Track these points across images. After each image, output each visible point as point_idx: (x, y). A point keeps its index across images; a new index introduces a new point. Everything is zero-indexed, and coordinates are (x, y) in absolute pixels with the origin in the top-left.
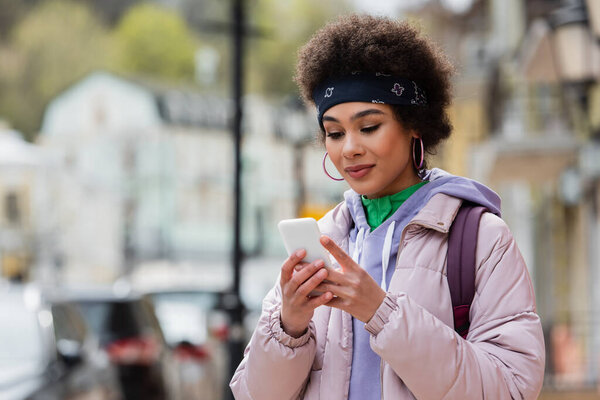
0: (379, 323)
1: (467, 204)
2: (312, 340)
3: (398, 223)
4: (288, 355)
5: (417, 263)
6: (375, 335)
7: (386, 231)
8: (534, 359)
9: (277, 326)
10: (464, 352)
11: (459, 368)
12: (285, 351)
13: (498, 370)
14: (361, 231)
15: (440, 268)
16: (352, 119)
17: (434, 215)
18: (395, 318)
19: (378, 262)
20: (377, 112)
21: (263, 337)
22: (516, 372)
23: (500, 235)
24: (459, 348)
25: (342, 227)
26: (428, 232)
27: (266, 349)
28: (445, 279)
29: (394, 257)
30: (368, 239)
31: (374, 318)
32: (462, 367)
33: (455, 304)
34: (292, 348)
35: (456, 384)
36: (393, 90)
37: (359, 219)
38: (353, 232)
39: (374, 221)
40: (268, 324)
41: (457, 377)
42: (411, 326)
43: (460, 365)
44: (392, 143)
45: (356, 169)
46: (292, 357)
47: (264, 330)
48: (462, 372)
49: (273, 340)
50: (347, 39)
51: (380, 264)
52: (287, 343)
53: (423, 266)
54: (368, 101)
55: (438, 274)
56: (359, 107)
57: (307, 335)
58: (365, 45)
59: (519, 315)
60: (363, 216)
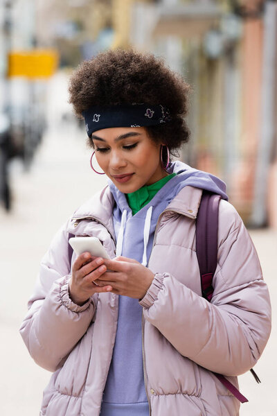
0: (150, 300)
1: (207, 194)
2: (92, 305)
3: (154, 208)
4: (75, 318)
5: (172, 243)
6: (148, 308)
7: (146, 215)
8: (265, 317)
9: (66, 296)
10: (214, 317)
11: (211, 330)
12: (72, 315)
13: (239, 328)
14: (124, 213)
15: (190, 246)
16: (116, 140)
17: (185, 204)
18: (162, 296)
19: (140, 239)
20: (135, 134)
21: (54, 304)
22: (252, 328)
23: (234, 221)
24: (210, 314)
25: (107, 208)
26: (179, 217)
27: (57, 314)
28: (195, 254)
29: (152, 235)
30: (131, 221)
31: (146, 296)
32: (214, 329)
33: (202, 273)
34: (77, 313)
35: (210, 341)
36: (146, 115)
37: (121, 203)
38: (116, 212)
39: (134, 205)
40: (58, 295)
41: (210, 337)
42: (175, 303)
43: (212, 328)
44: (147, 155)
45: (121, 177)
46: (77, 320)
47: (56, 299)
48: (213, 333)
49: (63, 307)
50: (109, 79)
51: (142, 241)
52: (74, 310)
53: (177, 245)
54: (128, 126)
55: (189, 250)
56: (121, 132)
57: (89, 302)
58: (124, 84)
59: (251, 283)
60: (125, 200)
